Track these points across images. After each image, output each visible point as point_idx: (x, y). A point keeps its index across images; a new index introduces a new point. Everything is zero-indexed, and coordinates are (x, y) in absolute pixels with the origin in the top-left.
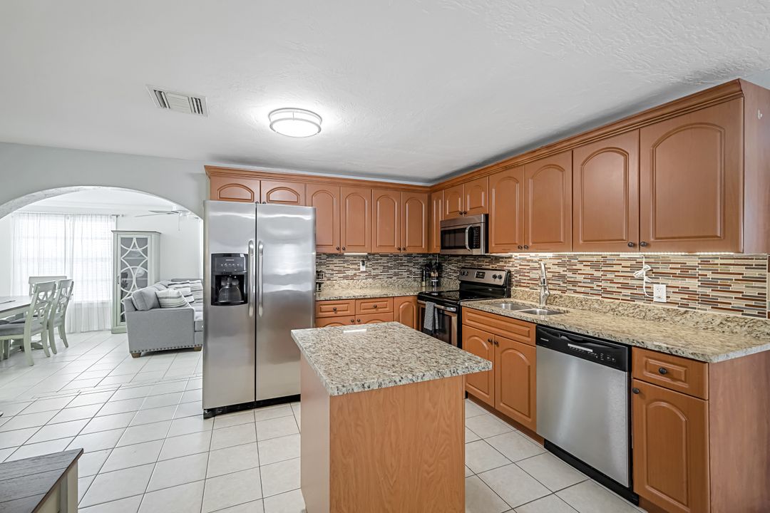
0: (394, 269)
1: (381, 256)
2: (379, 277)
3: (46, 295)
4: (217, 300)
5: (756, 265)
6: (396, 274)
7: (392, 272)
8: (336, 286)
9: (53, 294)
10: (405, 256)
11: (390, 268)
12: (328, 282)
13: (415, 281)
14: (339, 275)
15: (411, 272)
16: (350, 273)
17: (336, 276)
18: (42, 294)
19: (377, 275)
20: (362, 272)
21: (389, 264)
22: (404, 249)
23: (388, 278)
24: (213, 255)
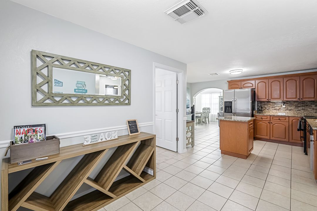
0: (302, 107)
1: (294, 102)
2: (293, 110)
3: (205, 111)
4: (225, 111)
6: (303, 109)
8: (271, 112)
10: (309, 102)
11: (300, 107)
12: (267, 111)
14: (272, 109)
16: (277, 108)
17: (271, 109)
19: (292, 109)
20: (284, 108)
21: (299, 105)
22: (302, 99)
23: (298, 111)
24: (225, 102)
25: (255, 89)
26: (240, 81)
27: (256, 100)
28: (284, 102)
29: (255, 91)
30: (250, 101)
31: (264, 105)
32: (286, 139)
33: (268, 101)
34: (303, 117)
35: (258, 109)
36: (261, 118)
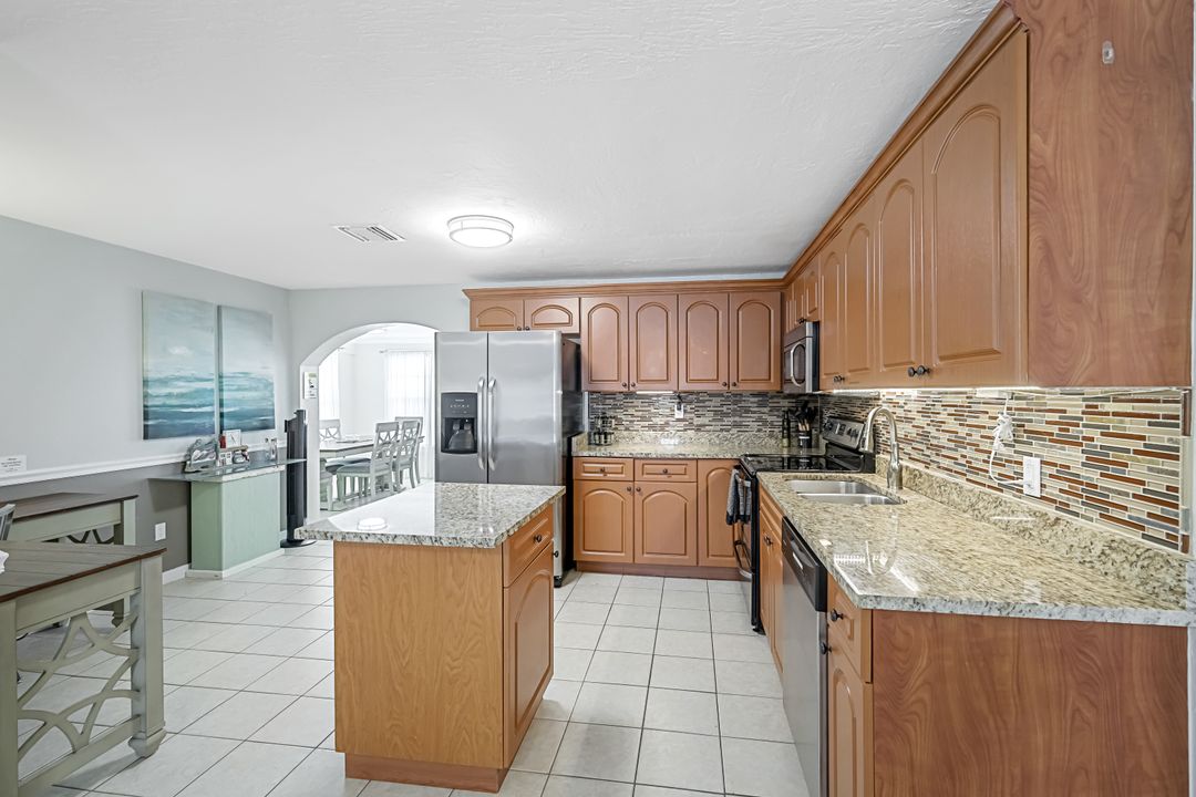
0: (734, 416)
1: (710, 395)
2: (707, 428)
3: (388, 434)
4: (447, 446)
5: (1165, 417)
6: (736, 425)
7: (728, 421)
8: (637, 439)
9: (396, 434)
10: (753, 395)
11: (727, 415)
12: (625, 433)
13: (771, 436)
14: (642, 424)
15: (765, 422)
16: (659, 421)
17: (638, 425)
18: (383, 435)
19: (704, 426)
20: (678, 420)
21: (724, 409)
22: (735, 385)
23: (722, 430)
24: (443, 394)
25: (578, 336)
26: (521, 295)
27: (583, 388)
28: (679, 397)
29: (578, 347)
30: (557, 389)
31: (615, 407)
32: (687, 557)
33: (625, 390)
34: (739, 460)
35: (592, 425)
36: (602, 471)
